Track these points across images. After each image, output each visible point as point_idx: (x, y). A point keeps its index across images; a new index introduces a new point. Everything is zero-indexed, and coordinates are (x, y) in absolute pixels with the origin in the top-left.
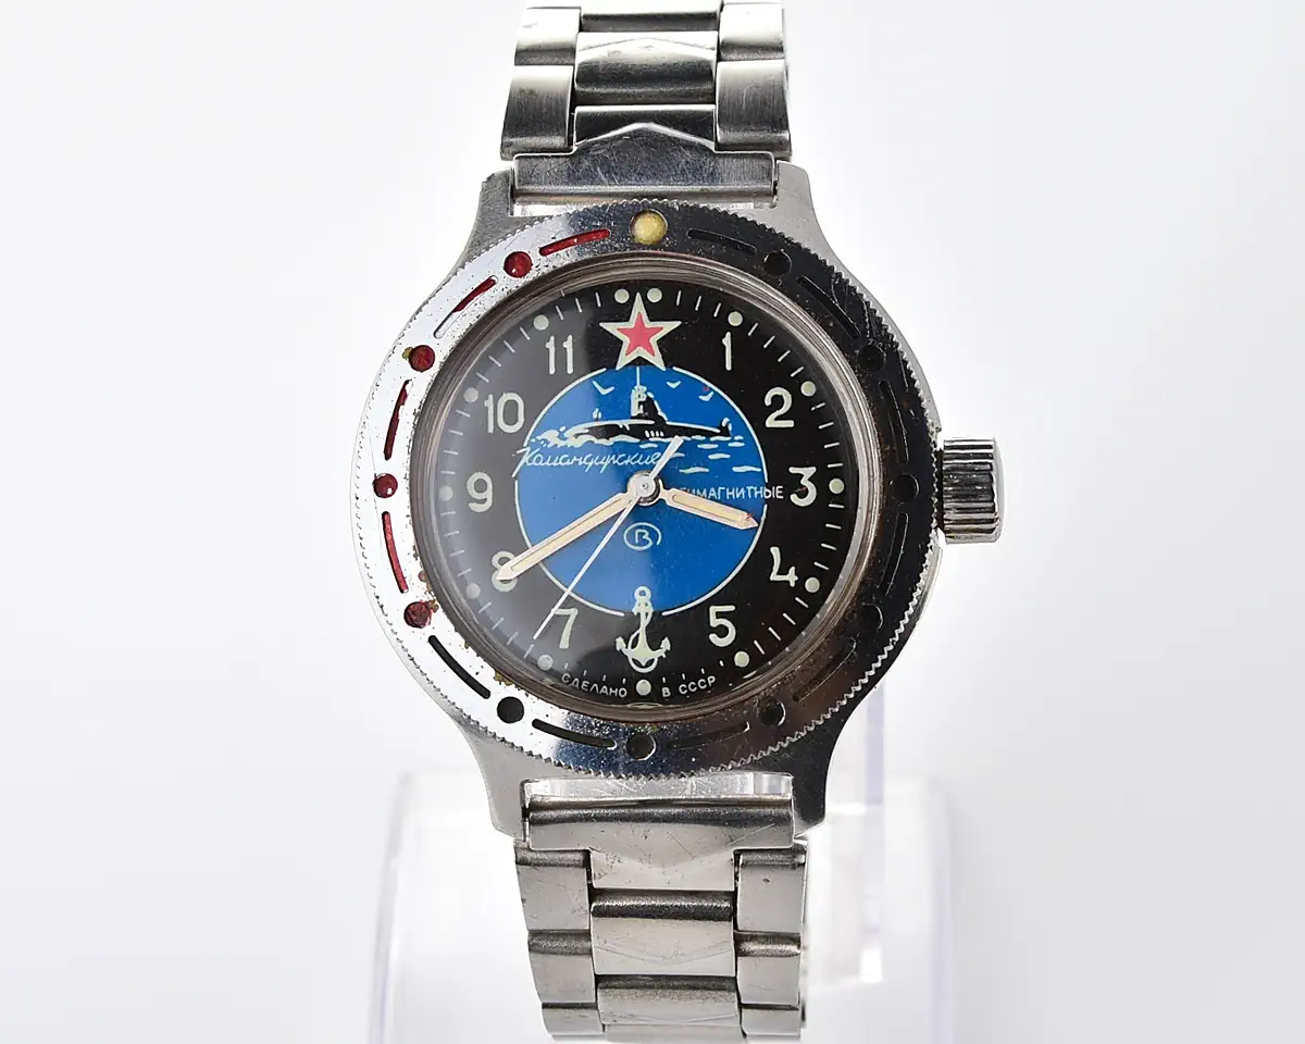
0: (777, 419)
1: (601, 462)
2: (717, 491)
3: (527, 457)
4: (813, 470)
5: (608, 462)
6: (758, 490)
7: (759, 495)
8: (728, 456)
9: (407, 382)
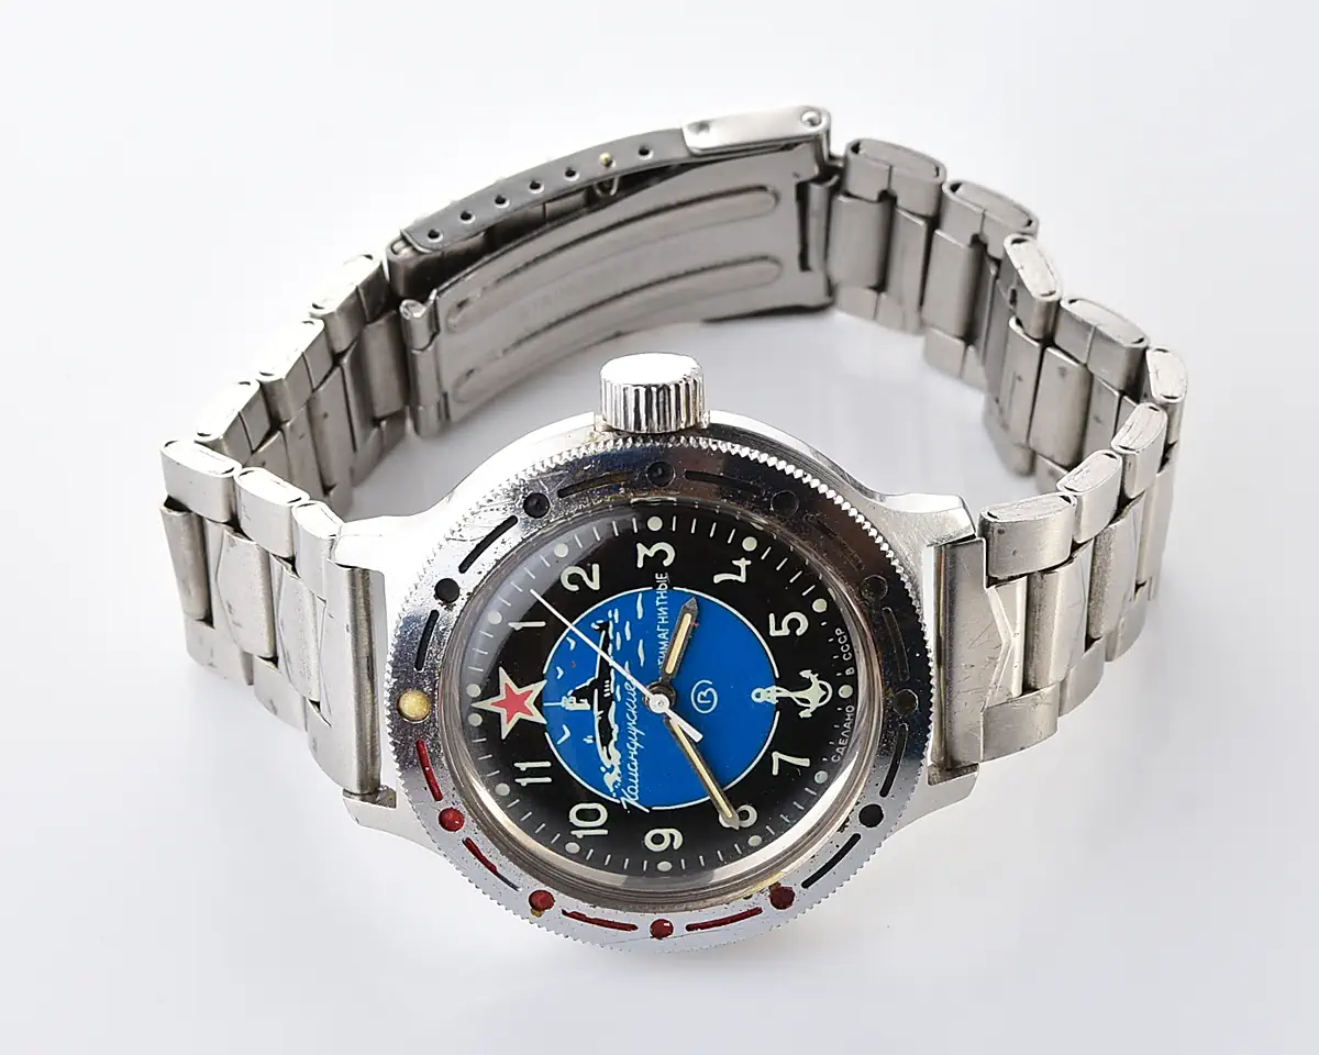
0: (591, 579)
1: (634, 734)
2: (661, 632)
3: (630, 800)
4: (639, 546)
5: (634, 728)
6: (659, 595)
7: (664, 595)
8: (628, 623)
9: (564, 913)
